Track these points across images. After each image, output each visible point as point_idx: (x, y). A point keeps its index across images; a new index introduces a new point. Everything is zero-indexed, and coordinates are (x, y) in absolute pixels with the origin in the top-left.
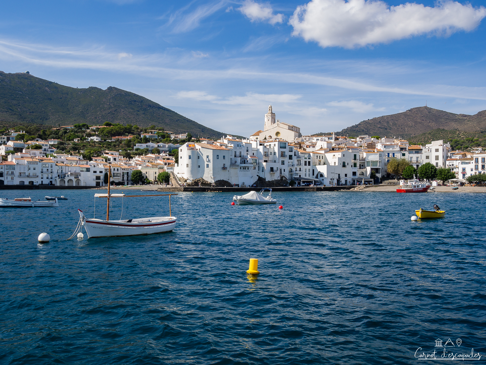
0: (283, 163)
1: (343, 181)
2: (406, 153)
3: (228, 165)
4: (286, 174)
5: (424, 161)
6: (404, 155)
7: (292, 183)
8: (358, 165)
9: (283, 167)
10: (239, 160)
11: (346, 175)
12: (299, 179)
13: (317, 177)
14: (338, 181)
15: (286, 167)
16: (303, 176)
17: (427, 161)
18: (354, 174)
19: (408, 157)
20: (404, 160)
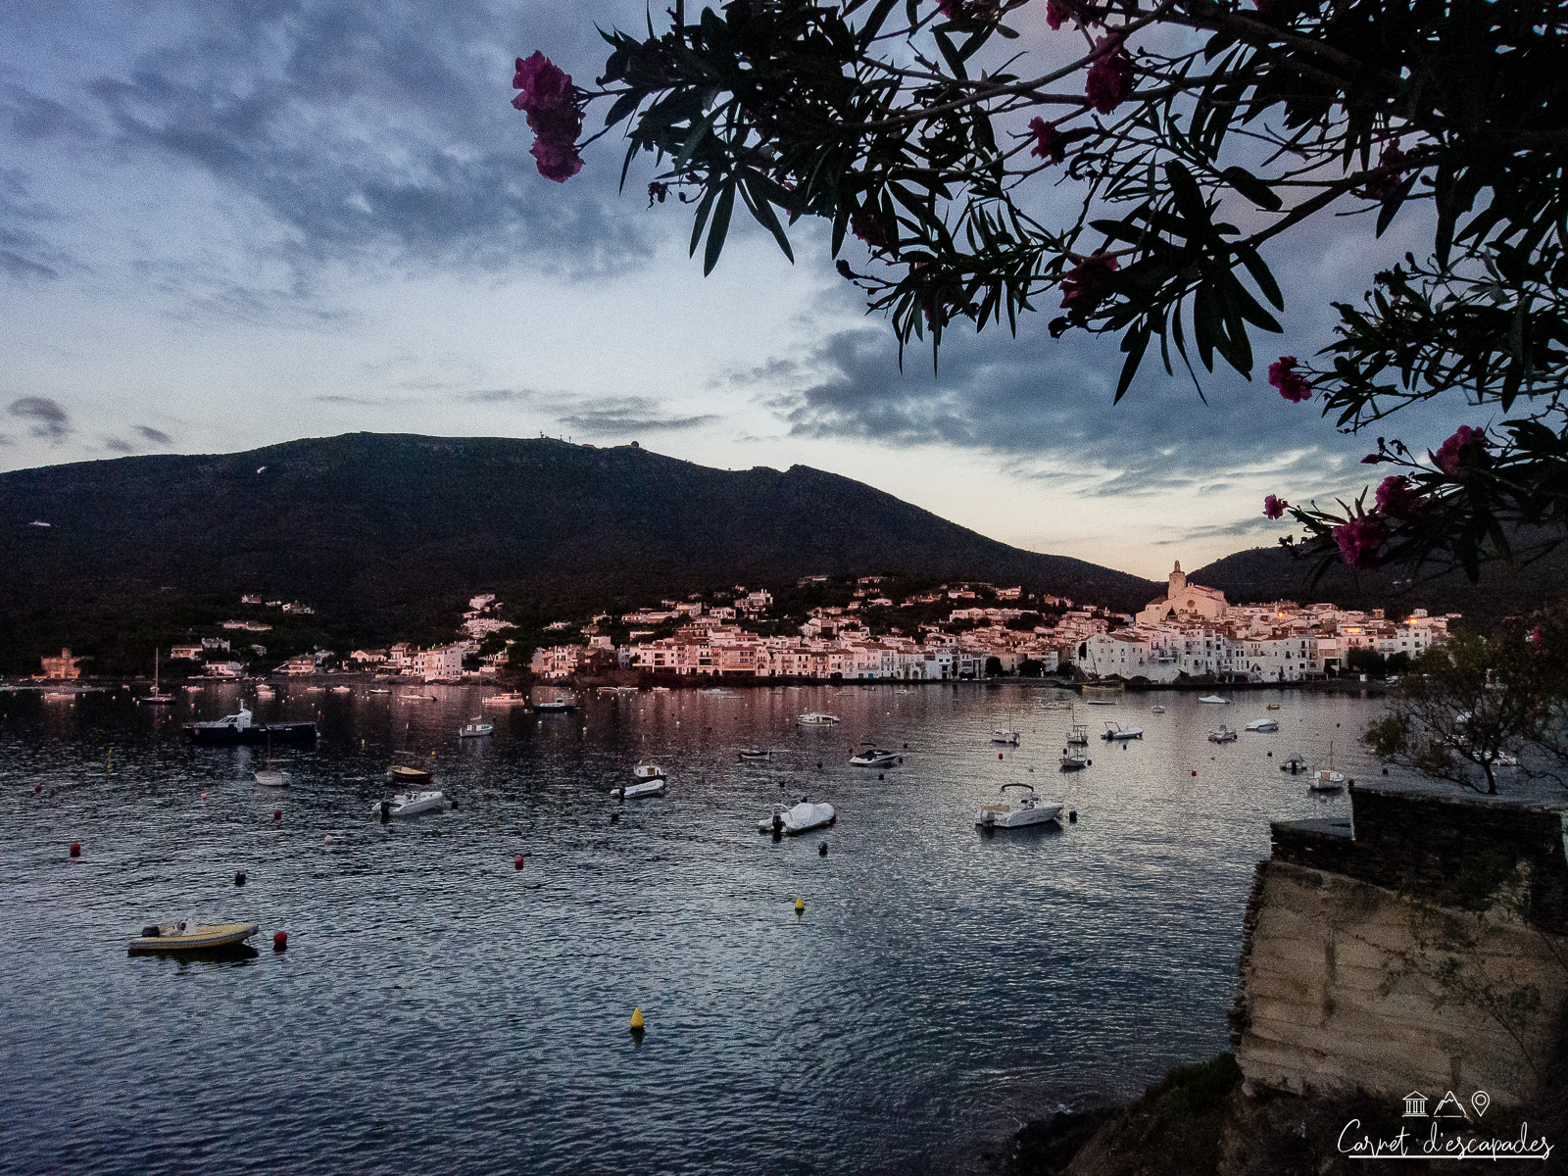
0: (1209, 654)
1: (1287, 677)
2: (1375, 638)
3: (1145, 659)
4: (1214, 667)
5: (1399, 649)
6: (1371, 641)
7: (1222, 677)
8: (1308, 654)
9: (1209, 659)
10: (1157, 652)
11: (1291, 668)
12: (1230, 674)
13: (1252, 670)
14: (1281, 674)
15: (1213, 659)
16: (1234, 670)
17: (1404, 648)
18: (1302, 666)
19: (1378, 643)
20: (1372, 647)
